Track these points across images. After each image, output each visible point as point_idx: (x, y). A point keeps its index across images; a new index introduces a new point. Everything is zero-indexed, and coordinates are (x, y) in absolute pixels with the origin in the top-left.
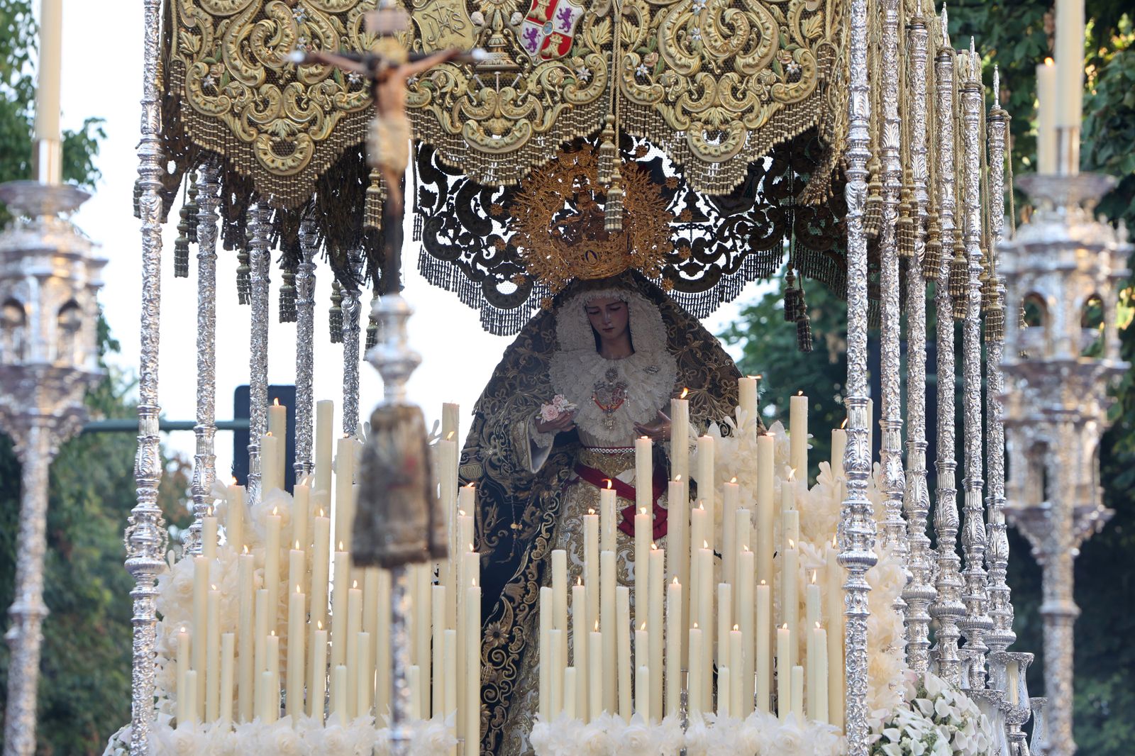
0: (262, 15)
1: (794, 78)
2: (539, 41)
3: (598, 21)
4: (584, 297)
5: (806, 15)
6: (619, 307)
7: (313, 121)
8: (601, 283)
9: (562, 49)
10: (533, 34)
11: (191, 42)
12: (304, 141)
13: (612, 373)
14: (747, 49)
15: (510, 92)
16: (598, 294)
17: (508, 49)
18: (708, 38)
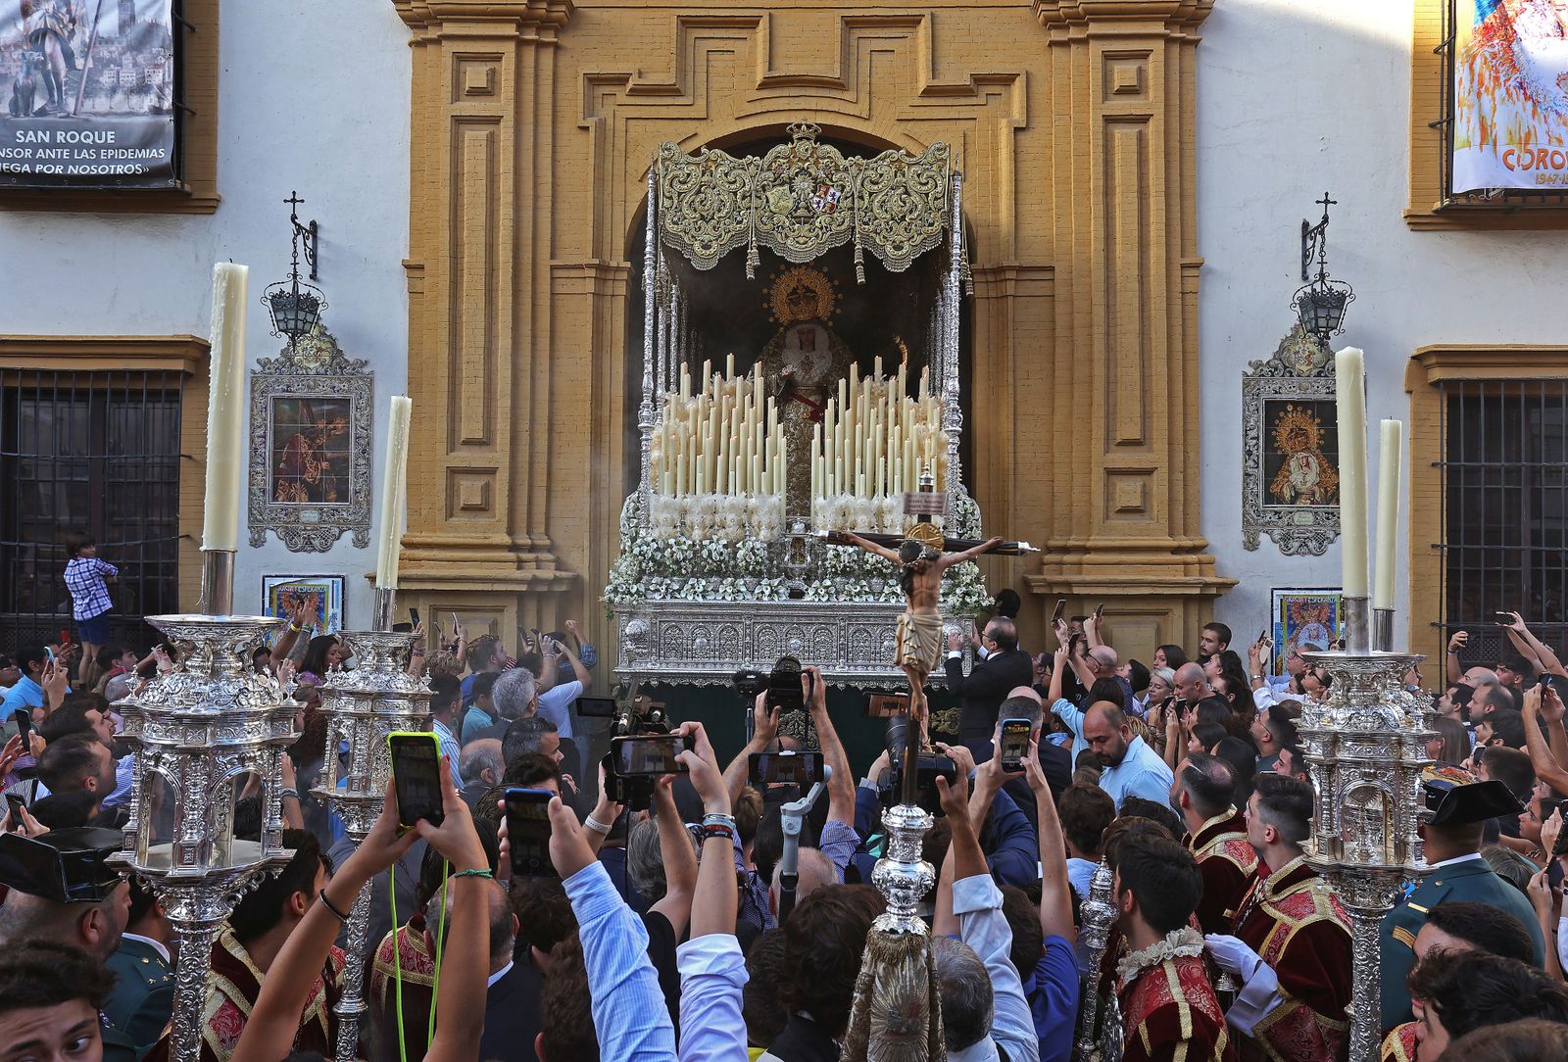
0: (699, 192)
1: (931, 225)
2: (822, 205)
3: (846, 198)
4: (799, 327)
5: (936, 199)
6: (812, 332)
7: (720, 236)
8: (805, 322)
9: (831, 209)
10: (819, 203)
11: (667, 203)
12: (715, 245)
13: (807, 358)
14: (911, 212)
15: (807, 226)
16: (805, 326)
17: (807, 208)
18: (895, 205)
